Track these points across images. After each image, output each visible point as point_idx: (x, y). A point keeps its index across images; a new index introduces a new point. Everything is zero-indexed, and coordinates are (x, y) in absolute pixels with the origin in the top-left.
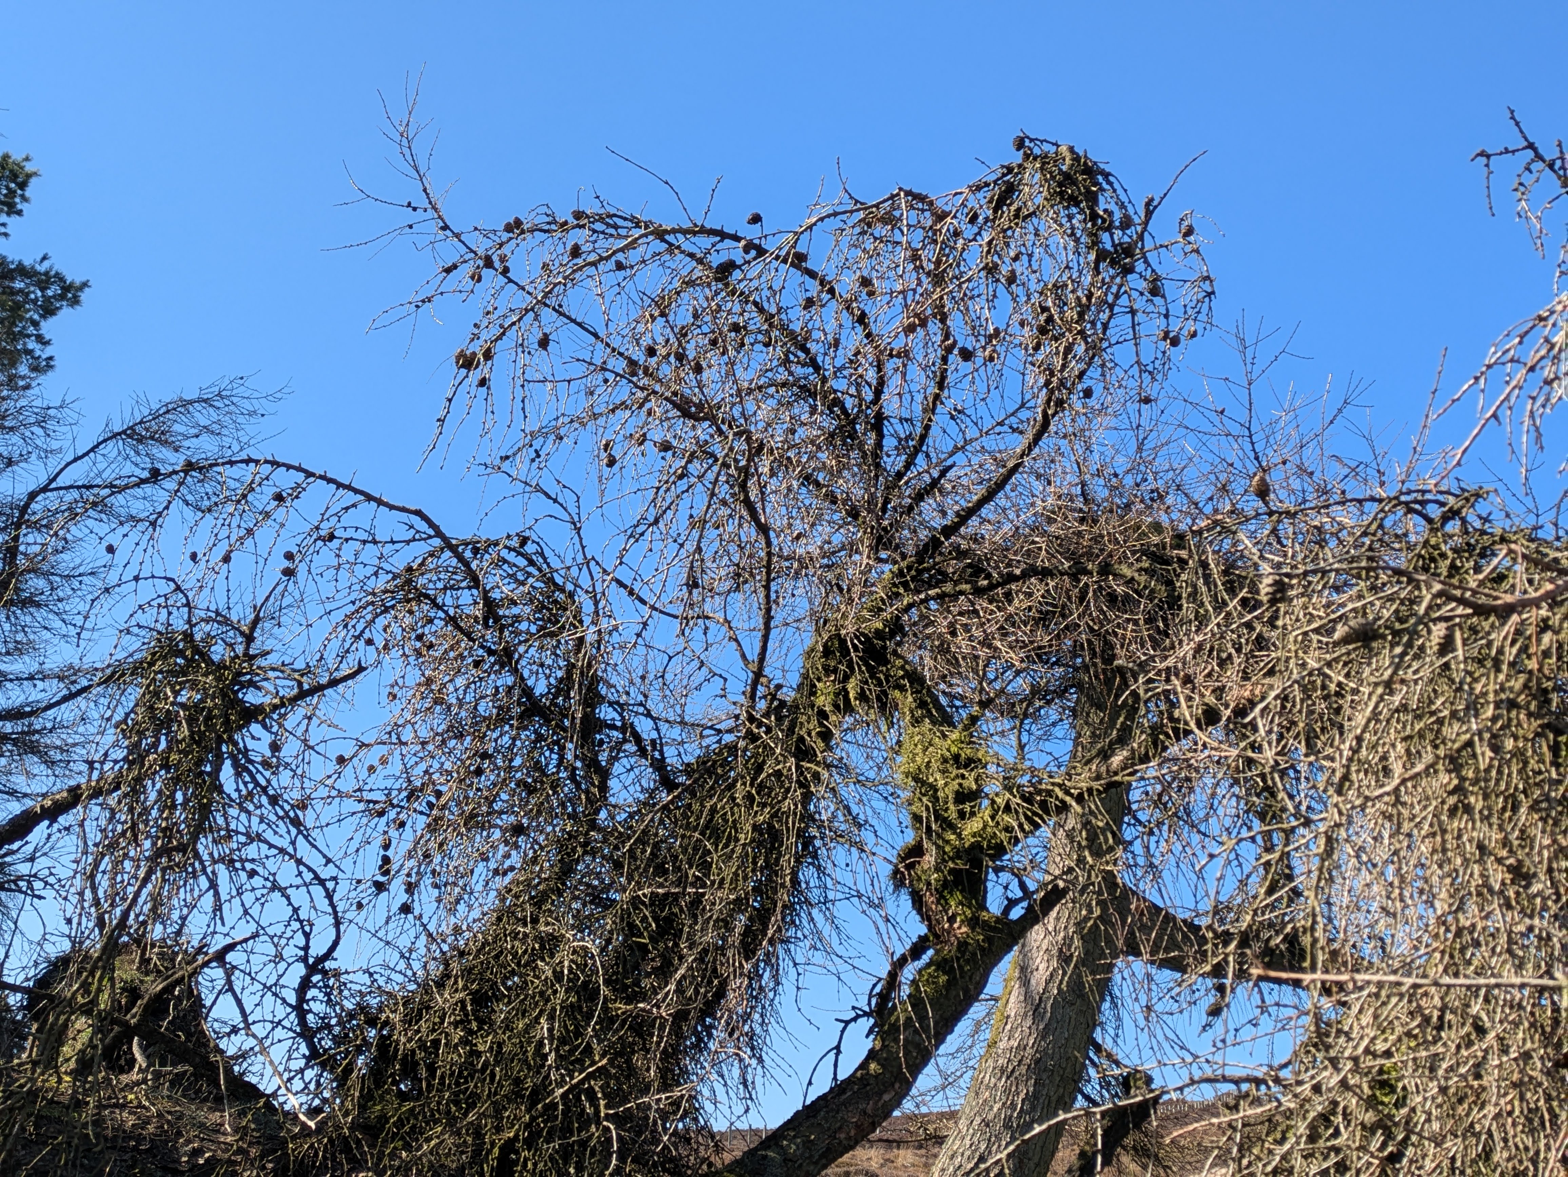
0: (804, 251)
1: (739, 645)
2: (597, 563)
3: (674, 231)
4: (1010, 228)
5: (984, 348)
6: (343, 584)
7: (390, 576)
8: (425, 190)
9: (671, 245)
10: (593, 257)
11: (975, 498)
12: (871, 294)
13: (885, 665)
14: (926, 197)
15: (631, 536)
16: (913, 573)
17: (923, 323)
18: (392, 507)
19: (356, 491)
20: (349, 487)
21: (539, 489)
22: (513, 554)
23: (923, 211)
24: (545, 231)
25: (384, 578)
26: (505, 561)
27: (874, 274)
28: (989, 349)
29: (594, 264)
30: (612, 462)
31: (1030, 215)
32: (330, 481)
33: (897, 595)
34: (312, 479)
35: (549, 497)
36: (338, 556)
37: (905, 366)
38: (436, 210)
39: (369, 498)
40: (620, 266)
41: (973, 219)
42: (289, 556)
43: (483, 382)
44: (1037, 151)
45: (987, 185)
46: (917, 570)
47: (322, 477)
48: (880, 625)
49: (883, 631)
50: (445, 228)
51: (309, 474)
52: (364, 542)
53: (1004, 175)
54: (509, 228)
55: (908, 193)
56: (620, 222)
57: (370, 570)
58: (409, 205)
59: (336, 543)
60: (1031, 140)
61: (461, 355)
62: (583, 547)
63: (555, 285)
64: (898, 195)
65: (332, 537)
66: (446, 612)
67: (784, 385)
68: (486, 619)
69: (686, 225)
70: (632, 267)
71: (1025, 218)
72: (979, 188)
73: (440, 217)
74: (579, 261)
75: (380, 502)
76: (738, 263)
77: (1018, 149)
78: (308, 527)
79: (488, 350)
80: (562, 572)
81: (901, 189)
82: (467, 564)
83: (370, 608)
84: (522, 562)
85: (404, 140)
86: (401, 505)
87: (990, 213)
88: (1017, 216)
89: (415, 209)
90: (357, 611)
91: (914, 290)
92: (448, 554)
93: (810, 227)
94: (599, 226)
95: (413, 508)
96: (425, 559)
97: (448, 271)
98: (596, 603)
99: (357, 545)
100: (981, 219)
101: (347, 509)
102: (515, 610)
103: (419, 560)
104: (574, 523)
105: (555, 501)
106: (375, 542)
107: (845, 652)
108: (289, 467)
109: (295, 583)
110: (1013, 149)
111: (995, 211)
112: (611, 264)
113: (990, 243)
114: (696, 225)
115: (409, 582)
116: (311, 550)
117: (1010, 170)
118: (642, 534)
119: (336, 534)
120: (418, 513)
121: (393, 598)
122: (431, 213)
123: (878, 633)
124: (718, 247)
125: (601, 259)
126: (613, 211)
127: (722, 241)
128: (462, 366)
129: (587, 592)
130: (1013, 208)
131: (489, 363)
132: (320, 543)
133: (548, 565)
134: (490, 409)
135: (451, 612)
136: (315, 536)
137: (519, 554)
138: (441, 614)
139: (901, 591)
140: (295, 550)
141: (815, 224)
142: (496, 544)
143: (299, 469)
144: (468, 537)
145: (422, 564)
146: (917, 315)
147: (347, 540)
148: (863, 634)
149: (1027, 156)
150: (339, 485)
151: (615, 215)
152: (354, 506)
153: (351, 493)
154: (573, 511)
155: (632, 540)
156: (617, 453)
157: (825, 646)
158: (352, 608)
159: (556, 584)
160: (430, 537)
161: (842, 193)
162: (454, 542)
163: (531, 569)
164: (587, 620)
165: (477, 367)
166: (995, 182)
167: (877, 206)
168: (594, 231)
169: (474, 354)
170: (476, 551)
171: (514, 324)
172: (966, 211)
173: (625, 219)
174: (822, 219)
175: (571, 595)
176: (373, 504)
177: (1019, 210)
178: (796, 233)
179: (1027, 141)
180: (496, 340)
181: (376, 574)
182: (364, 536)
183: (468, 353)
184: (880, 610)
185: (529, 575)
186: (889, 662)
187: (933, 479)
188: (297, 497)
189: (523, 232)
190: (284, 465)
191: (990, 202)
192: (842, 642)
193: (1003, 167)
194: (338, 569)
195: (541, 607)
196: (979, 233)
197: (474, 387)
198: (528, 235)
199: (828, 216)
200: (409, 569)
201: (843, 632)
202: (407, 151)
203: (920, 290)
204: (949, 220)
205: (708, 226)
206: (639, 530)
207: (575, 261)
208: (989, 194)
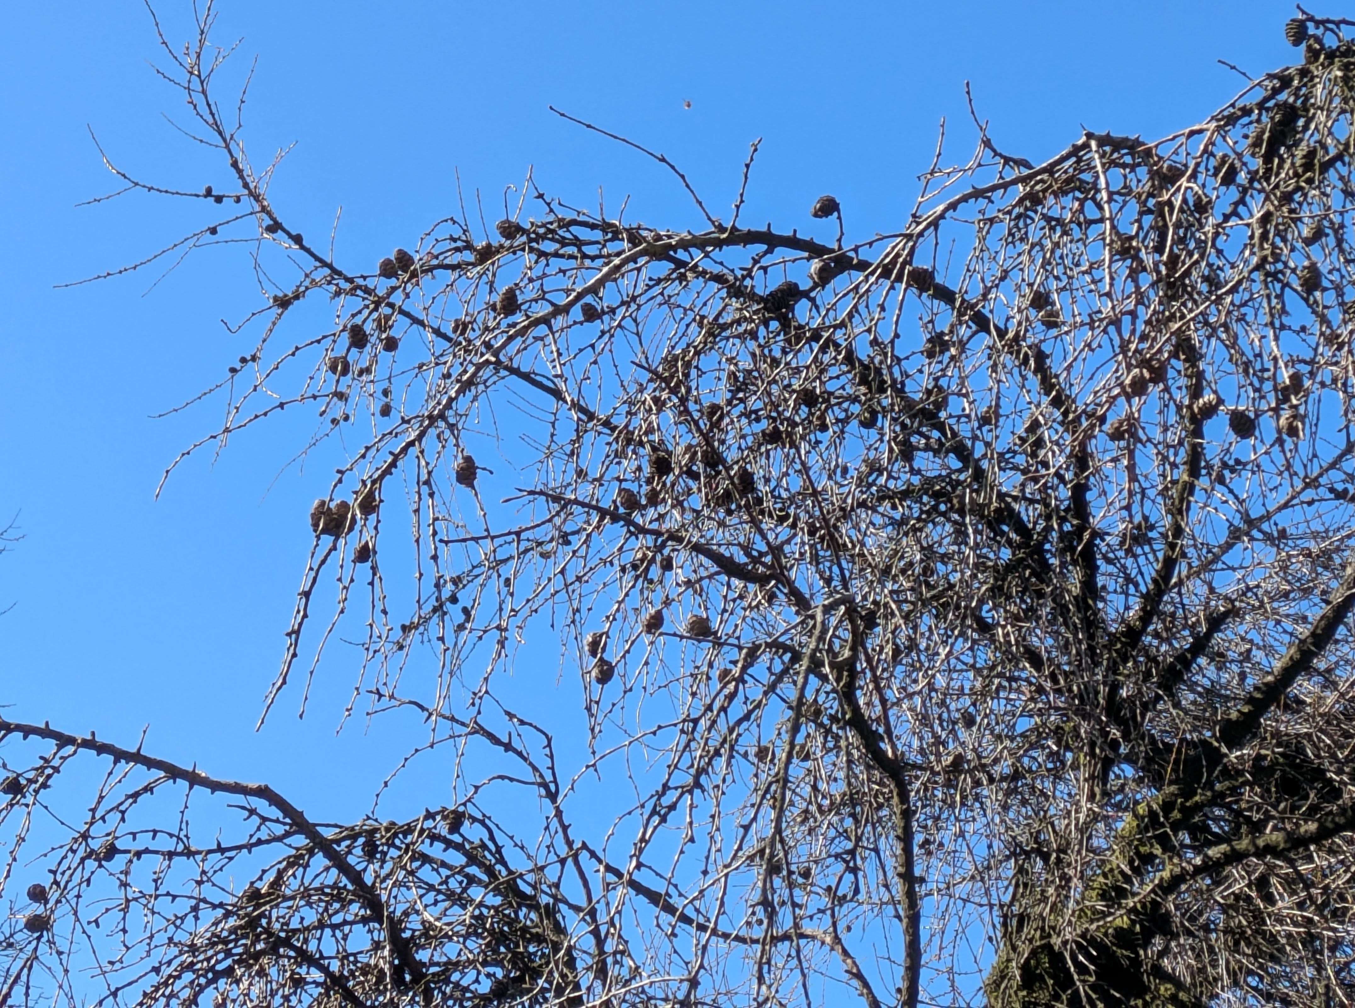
0: (927, 266)
1: (866, 985)
2: (593, 854)
3: (685, 245)
4: (1298, 188)
5: (1276, 411)
6: (136, 935)
7: (220, 912)
8: (235, 164)
9: (680, 264)
10: (542, 309)
11: (1278, 665)
12: (1051, 323)
13: (1140, 996)
14: (1138, 143)
15: (654, 812)
16: (1176, 815)
17: (1159, 375)
18: (215, 786)
19: (150, 763)
20: (137, 758)
21: (480, 730)
22: (439, 846)
23: (1133, 168)
24: (453, 267)
25: (208, 916)
26: (426, 859)
27: (1054, 285)
28: (1286, 414)
29: (545, 320)
30: (606, 674)
31: (1331, 163)
32: (102, 749)
33: (1148, 859)
34: (70, 749)
35: (496, 741)
36: (124, 885)
37: (1131, 454)
38: (257, 198)
39: (173, 772)
40: (591, 314)
41: (1229, 179)
42: (38, 894)
43: (364, 554)
44: (1331, 42)
45: (1246, 112)
46: (1183, 809)
47: (89, 744)
48: (1123, 922)
49: (1130, 930)
50: (275, 227)
51: (64, 740)
52: (170, 855)
53: (1276, 92)
54: (388, 270)
55: (1103, 141)
56: (583, 233)
57: (184, 906)
58: (209, 193)
59: (119, 861)
60: (1318, 23)
61: (322, 511)
62: (565, 828)
63: (479, 367)
64: (1086, 146)
65: (111, 851)
66: (325, 970)
67: (905, 494)
68: (397, 972)
69: (703, 229)
70: (613, 311)
71: (1326, 167)
72: (1231, 120)
73: (264, 209)
74: (519, 318)
75: (193, 779)
76: (802, 287)
77: (1296, 43)
78: (67, 836)
79: (370, 496)
80: (530, 878)
81: (1090, 136)
82: (356, 877)
83: (188, 976)
84: (456, 859)
85: (195, 81)
86: (231, 781)
87: (1257, 164)
88: (1308, 166)
89: (219, 199)
90: (166, 984)
91: (1133, 314)
92: (319, 861)
93: (935, 224)
94: (549, 246)
95: (253, 785)
96: (280, 874)
97: (283, 303)
98: (600, 943)
99: (158, 862)
100: (1242, 177)
101: (136, 795)
102: (451, 950)
103: (271, 876)
104: (545, 785)
105: (508, 747)
106: (189, 853)
107: (1065, 981)
108: (27, 731)
109: (51, 943)
110: (1288, 44)
111: (1268, 159)
112: (577, 313)
113: (1266, 219)
114: (721, 229)
115: (253, 923)
116: (76, 879)
117: (1285, 81)
118: (672, 807)
119: (119, 845)
120: (263, 792)
121: (228, 953)
122: (248, 204)
123: (1122, 936)
124: (764, 263)
125: (558, 310)
126: (570, 216)
127: (769, 251)
128: (325, 531)
129: (577, 909)
130: (1300, 153)
131: (373, 517)
132: (91, 864)
133: (505, 864)
134: (379, 606)
135: (335, 966)
136: (81, 853)
137: (449, 844)
138: (316, 975)
139: (1158, 851)
140: (46, 881)
141: (942, 216)
142: (408, 830)
143: (46, 733)
144: (356, 821)
145: (276, 883)
146: (1145, 363)
147: (138, 854)
148: (1092, 942)
149: (1313, 55)
150: (119, 755)
151: (574, 222)
152: (148, 789)
153: (141, 768)
154: (543, 764)
155: (656, 820)
156: (612, 655)
157: (1025, 968)
158: (154, 979)
159: (522, 895)
160: (287, 834)
161: (979, 149)
162: (329, 833)
163: (473, 870)
164: (586, 979)
165: (351, 529)
166: (1261, 106)
167: (1050, 170)
168: (541, 254)
169: (344, 506)
170: (371, 851)
171: (411, 444)
172: (1213, 163)
173: (593, 227)
174: (953, 206)
175: (550, 912)
176: (183, 784)
177: (1311, 155)
178: (909, 237)
179: (1310, 25)
180: (381, 477)
181: (195, 909)
182: (170, 845)
183: (333, 505)
184: (1122, 893)
185: (472, 880)
186: (1147, 989)
187: (1197, 637)
188: (44, 786)
189: (414, 275)
190: (18, 728)
191: (1257, 144)
192: (1057, 958)
193: (1271, 77)
194: (125, 910)
195: (499, 938)
196: (1242, 201)
197: (349, 565)
198: (426, 279)
199: (965, 199)
200: (254, 896)
201: (1056, 941)
202: (199, 99)
203: (1144, 314)
204: (1183, 183)
205: (744, 227)
206: (668, 799)
207: (511, 319)
208: (1252, 131)
